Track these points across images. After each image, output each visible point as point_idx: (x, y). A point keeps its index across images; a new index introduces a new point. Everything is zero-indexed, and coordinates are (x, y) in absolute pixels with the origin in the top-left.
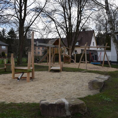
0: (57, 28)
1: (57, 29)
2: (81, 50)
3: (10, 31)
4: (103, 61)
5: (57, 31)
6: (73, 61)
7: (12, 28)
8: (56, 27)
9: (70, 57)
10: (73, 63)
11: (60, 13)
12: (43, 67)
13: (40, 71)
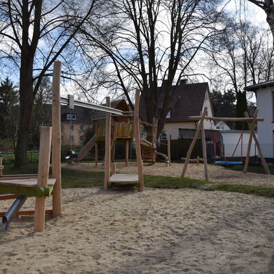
0: (118, 73)
1: (119, 76)
2: (180, 129)
3: (2, 84)
4: (245, 158)
5: (120, 83)
6: (164, 159)
7: (7, 80)
8: (116, 73)
9: (155, 146)
10: (164, 164)
11: (127, 36)
12: (85, 174)
13: (76, 187)
